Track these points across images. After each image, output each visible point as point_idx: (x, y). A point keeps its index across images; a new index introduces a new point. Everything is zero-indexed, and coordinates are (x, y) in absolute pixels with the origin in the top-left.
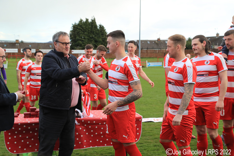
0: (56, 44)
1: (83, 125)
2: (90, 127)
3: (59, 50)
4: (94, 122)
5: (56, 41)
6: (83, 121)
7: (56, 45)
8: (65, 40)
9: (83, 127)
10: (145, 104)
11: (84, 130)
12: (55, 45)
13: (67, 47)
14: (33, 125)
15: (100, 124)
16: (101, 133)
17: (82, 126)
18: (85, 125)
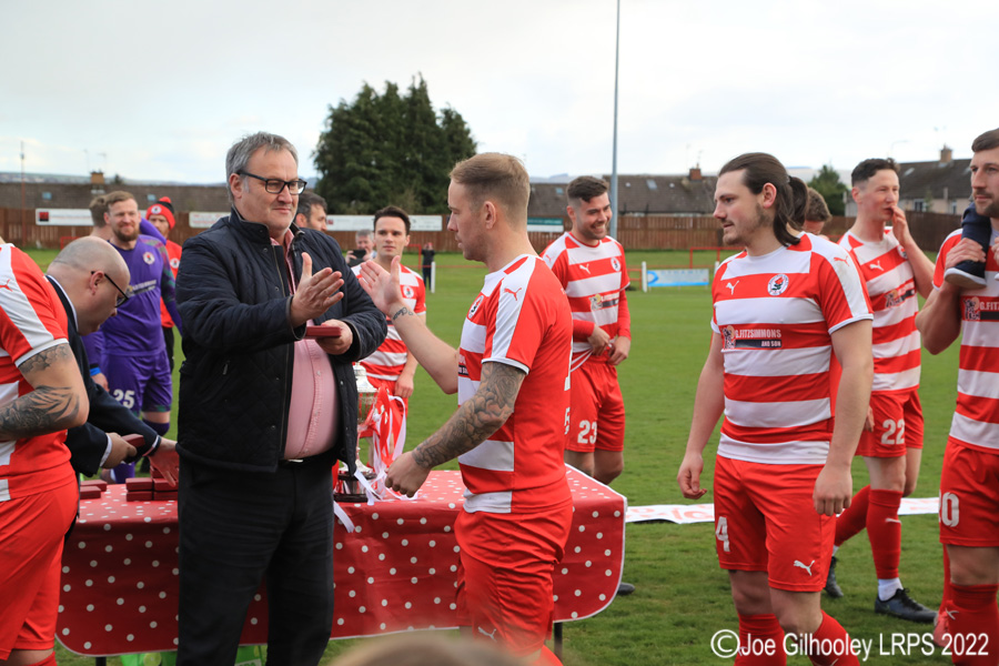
0: (238, 183)
1: (378, 536)
2: (405, 542)
3: (250, 208)
4: (423, 521)
5: (238, 172)
6: (375, 516)
7: (240, 189)
8: (274, 166)
9: (375, 543)
10: (636, 448)
11: (382, 557)
12: (232, 188)
14: (166, 531)
15: (447, 528)
17: (370, 539)
18: (385, 535)
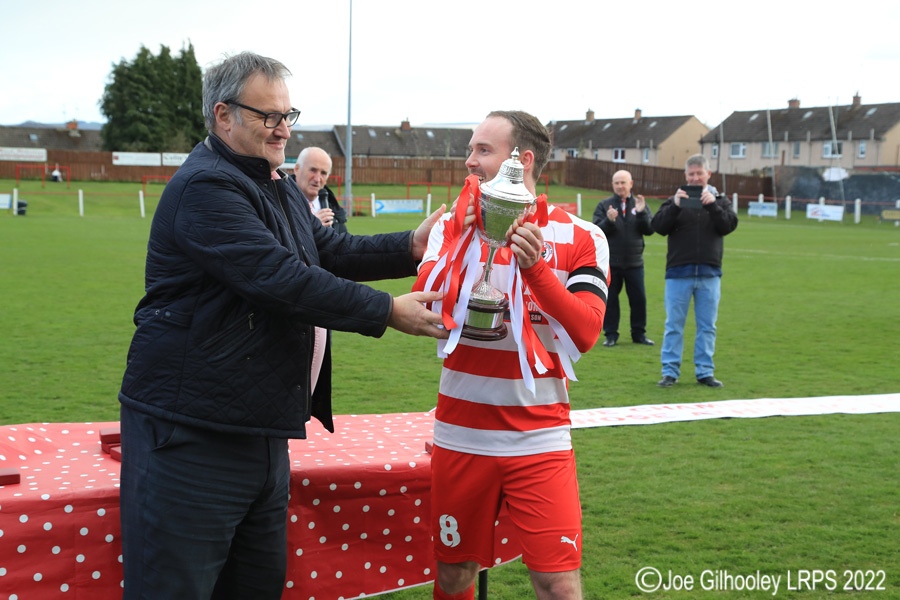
0: (224, 114)
2: (337, 509)
3: (242, 144)
4: (358, 485)
5: (226, 102)
6: (306, 482)
7: (226, 120)
8: (272, 97)
9: (304, 511)
11: (312, 525)
12: (218, 118)
13: (279, 133)
15: (383, 492)
16: (386, 532)
17: (299, 507)
18: (316, 502)
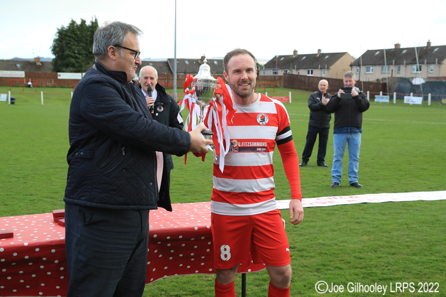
5: (115, 46)
7: (114, 55)
12: (110, 54)
14: (37, 250)
